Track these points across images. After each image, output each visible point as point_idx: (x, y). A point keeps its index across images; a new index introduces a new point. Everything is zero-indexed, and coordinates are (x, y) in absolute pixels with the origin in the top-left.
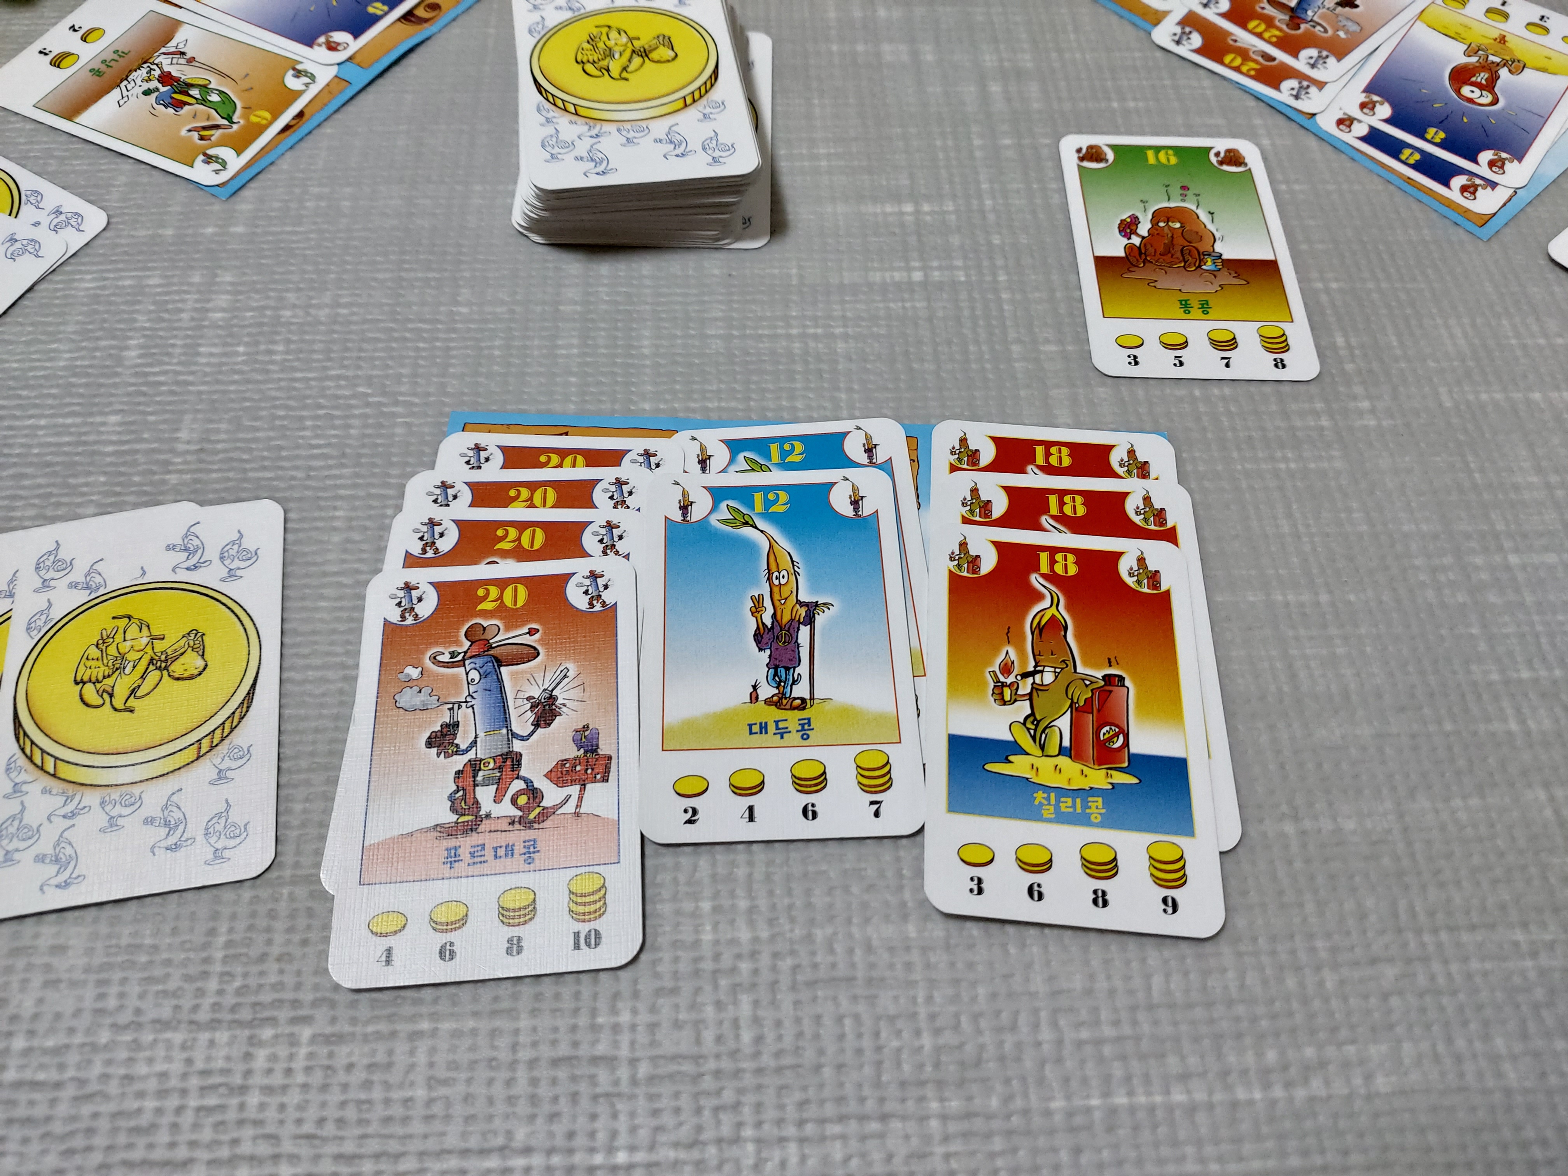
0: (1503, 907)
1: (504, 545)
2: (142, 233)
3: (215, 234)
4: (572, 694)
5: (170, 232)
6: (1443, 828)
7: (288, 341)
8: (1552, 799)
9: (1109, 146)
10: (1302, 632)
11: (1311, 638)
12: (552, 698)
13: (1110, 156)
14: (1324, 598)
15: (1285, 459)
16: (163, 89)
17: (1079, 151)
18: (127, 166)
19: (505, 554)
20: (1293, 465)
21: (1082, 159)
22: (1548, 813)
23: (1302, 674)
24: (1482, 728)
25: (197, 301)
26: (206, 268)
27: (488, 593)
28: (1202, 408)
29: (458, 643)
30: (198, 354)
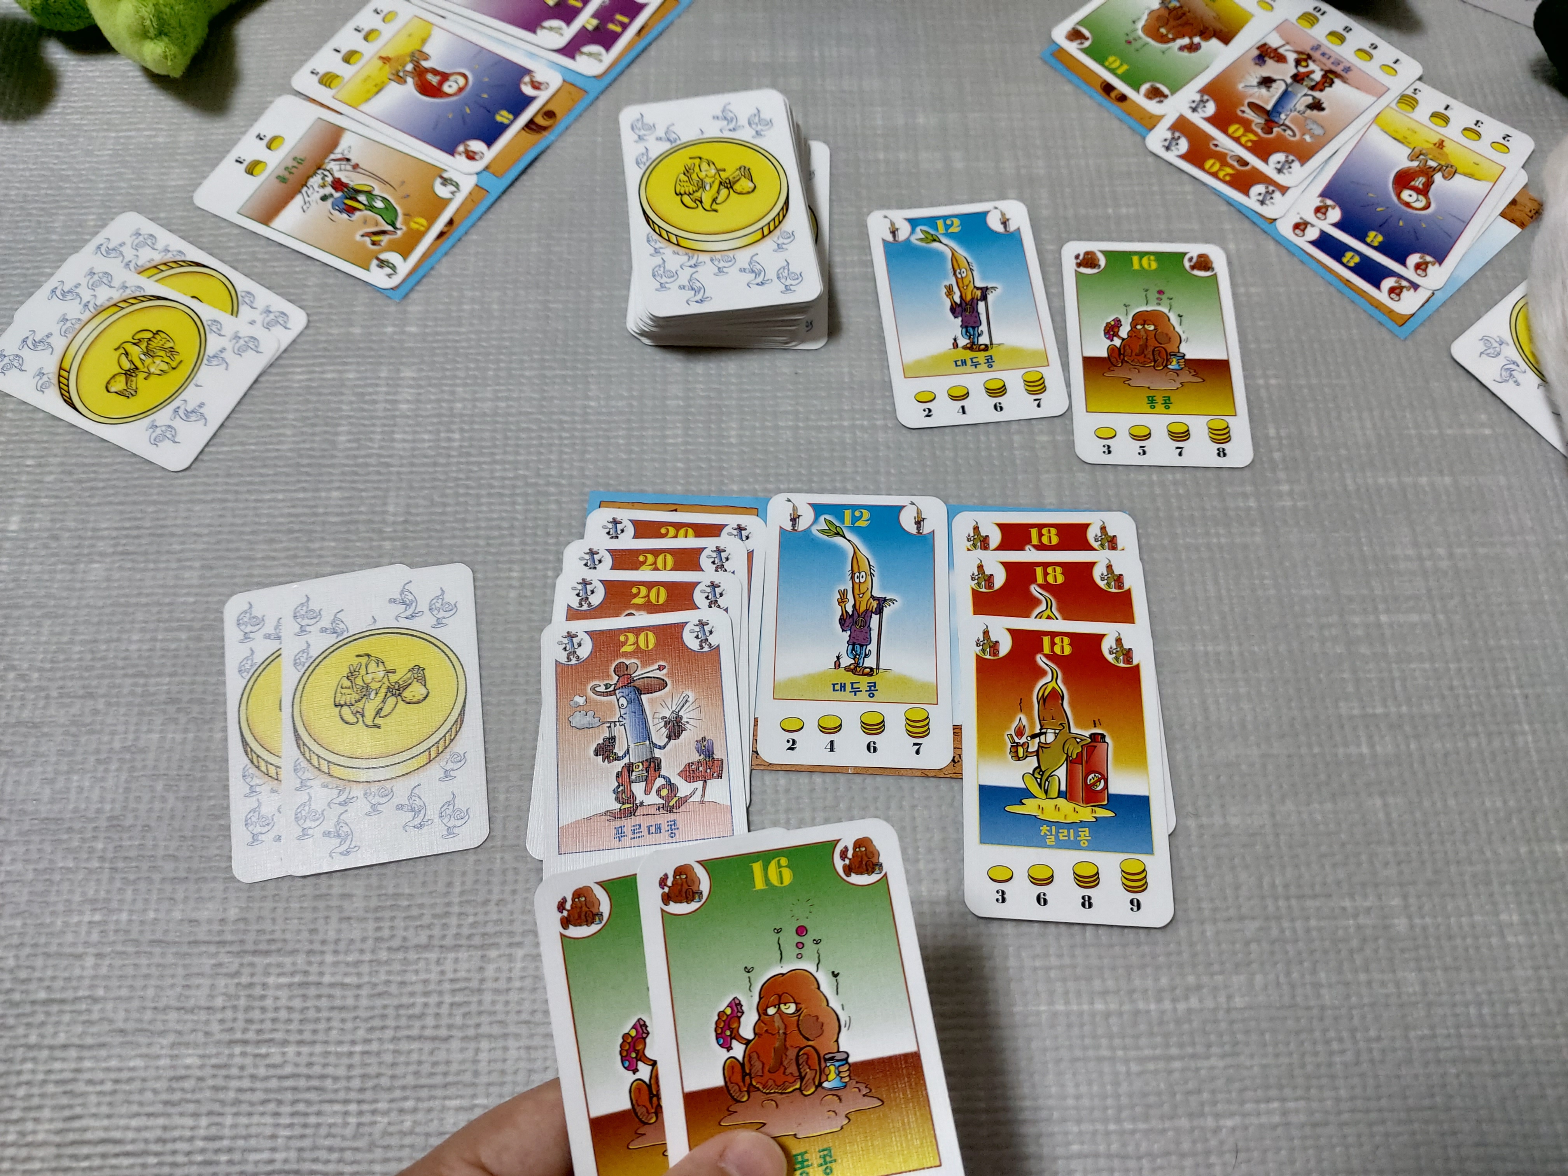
0: (1339, 883)
1: (638, 601)
2: (335, 331)
3: (395, 333)
4: (693, 714)
5: (357, 330)
6: (1302, 824)
7: (462, 430)
8: (1385, 805)
9: (1102, 252)
10: (1216, 675)
11: (1221, 680)
12: (678, 719)
13: (1102, 262)
14: (1235, 649)
15: (1218, 535)
16: (337, 195)
17: (1077, 257)
18: (315, 269)
19: (639, 607)
20: (1223, 540)
21: (1079, 265)
22: (1381, 815)
23: (1212, 708)
24: (1341, 751)
25: (387, 393)
26: (390, 364)
27: (627, 638)
28: (1158, 491)
29: (608, 676)
30: (393, 440)
